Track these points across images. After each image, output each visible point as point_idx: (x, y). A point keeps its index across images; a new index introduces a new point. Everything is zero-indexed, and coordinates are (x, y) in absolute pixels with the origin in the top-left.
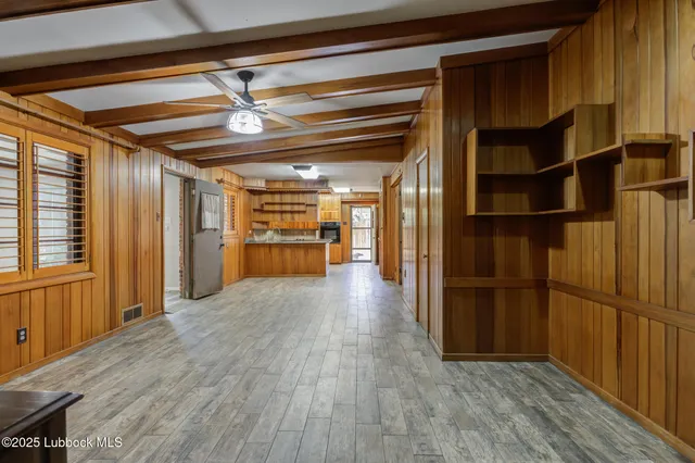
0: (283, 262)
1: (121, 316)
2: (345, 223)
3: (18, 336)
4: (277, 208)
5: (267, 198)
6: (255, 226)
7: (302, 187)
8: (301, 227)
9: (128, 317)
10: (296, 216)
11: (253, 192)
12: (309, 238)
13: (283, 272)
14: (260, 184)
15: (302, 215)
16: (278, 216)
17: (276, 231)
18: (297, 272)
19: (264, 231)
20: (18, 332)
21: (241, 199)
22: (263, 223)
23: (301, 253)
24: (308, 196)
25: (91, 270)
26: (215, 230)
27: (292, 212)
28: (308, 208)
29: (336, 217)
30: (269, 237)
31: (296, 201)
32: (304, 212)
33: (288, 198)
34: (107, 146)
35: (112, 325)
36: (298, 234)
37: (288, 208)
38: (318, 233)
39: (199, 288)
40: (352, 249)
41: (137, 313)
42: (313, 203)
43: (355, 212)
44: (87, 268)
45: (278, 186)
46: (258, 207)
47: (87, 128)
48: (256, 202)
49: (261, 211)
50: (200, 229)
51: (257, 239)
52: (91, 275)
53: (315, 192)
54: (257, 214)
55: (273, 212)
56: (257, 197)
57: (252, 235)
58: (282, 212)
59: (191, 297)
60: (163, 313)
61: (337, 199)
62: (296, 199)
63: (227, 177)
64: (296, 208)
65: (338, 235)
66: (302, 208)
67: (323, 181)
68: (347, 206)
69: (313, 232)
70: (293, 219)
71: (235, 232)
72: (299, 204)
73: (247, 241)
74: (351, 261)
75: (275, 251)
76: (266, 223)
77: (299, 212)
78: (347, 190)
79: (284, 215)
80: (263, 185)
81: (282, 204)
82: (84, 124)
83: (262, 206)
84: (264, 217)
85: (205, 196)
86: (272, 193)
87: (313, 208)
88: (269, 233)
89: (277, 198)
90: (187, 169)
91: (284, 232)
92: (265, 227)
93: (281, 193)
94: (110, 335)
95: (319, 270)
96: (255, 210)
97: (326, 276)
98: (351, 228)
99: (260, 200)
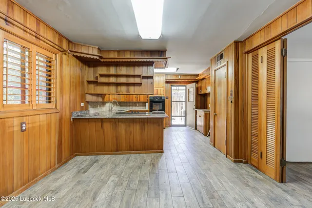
0: (117, 138)
2: (167, 98)
4: (113, 80)
5: (103, 70)
6: (89, 98)
8: (135, 100)
10: (132, 88)
11: (87, 62)
13: (117, 149)
15: (137, 88)
16: (113, 89)
17: (114, 103)
18: (132, 149)
19: (103, 103)
22: (98, 95)
23: (137, 128)
24: (145, 68)
27: (127, 84)
28: (144, 81)
29: (162, 93)
30: (107, 111)
31: (132, 73)
32: (140, 84)
33: (123, 71)
36: (133, 106)
37: (123, 80)
38: (147, 105)
40: (171, 116)
42: (149, 75)
43: (174, 89)
45: (113, 55)
46: (92, 79)
48: (90, 74)
49: (96, 83)
51: (92, 112)
53: (151, 63)
54: (92, 86)
55: (108, 84)
56: (92, 70)
57: (86, 109)
58: (118, 85)
61: (163, 79)
62: (131, 71)
64: (132, 80)
65: (163, 106)
66: (137, 80)
68: (169, 85)
69: (144, 104)
70: (128, 91)
72: (134, 76)
73: (75, 116)
74: (172, 126)
75: (108, 127)
76: (102, 95)
77: (134, 84)
79: (119, 88)
80: (96, 52)
81: (117, 76)
83: (97, 78)
84: (100, 90)
86: (108, 64)
87: (149, 80)
89: (112, 70)
91: (121, 104)
92: (100, 99)
93: (117, 64)
95: (156, 146)
96: (89, 82)
97: (162, 152)
98: (171, 101)
99: (95, 72)
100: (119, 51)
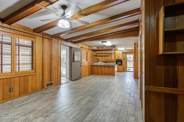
0: (102, 71)
1: (45, 85)
2: (124, 59)
3: (10, 90)
4: (101, 55)
5: (98, 52)
6: (95, 60)
7: (108, 48)
9: (48, 85)
11: (94, 50)
12: (113, 64)
13: (102, 74)
14: (95, 48)
17: (102, 61)
18: (106, 74)
19: (98, 62)
20: (10, 89)
21: (90, 53)
23: (107, 68)
24: (110, 51)
25: (35, 72)
26: (79, 61)
27: (105, 56)
28: (110, 55)
29: (121, 57)
30: (100, 63)
31: (106, 53)
33: (104, 52)
34: (41, 38)
35: (43, 87)
37: (104, 55)
38: (115, 62)
39: (73, 78)
40: (126, 67)
41: (51, 84)
42: (111, 53)
43: (128, 56)
44: (34, 71)
45: (101, 48)
46: (95, 55)
47: (34, 33)
48: (95, 53)
49: (96, 56)
50: (74, 61)
51: (95, 64)
52: (35, 73)
53: (112, 50)
54: (95, 57)
55: (100, 56)
56: (95, 52)
57: (94, 63)
59: (71, 80)
60: (61, 84)
61: (121, 52)
62: (106, 52)
63: (84, 46)
64: (106, 55)
65: (122, 63)
66: (108, 55)
67: (114, 46)
68: (125, 54)
69: (113, 62)
70: (105, 58)
71: (87, 62)
72: (107, 54)
73: (91, 65)
74: (126, 71)
75: (99, 68)
76: (98, 59)
77: (107, 56)
78: (123, 49)
79: (103, 57)
81: (102, 54)
82: (33, 32)
85: (75, 52)
86: (99, 51)
88: (100, 62)
89: (101, 52)
90: (70, 44)
91: (105, 62)
92: (97, 60)
93: (102, 50)
94: (41, 90)
95: (113, 74)
96: (94, 56)
97: (115, 76)
98: (126, 61)
99: (96, 53)
100: (102, 47)
